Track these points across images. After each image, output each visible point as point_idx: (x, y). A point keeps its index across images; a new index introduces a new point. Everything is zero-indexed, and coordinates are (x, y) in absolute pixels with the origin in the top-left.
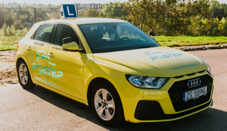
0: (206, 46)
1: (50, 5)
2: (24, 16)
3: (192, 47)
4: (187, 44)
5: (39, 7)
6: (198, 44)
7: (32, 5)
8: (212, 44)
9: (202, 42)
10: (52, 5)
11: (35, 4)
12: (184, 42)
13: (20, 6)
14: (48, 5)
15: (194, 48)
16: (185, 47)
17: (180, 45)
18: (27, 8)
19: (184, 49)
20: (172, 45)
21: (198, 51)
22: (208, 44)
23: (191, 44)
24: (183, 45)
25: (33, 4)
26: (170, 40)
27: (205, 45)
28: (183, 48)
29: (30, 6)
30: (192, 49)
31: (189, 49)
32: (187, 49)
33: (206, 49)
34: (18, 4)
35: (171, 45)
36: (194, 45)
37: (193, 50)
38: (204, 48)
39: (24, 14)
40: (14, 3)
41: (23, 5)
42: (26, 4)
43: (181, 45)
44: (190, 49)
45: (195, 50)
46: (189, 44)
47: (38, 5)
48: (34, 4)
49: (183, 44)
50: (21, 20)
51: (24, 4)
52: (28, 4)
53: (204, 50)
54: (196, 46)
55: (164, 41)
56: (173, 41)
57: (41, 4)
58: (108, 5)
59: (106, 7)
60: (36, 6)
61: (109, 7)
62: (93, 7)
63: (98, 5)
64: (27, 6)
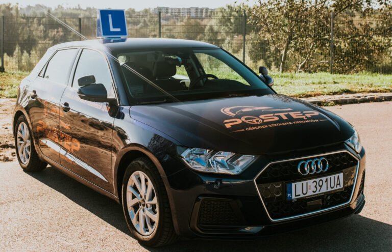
2: (58, 32)
3: (376, 95)
4: (369, 89)
5: (87, 14)
6: (389, 90)
7: (73, 9)
11: (79, 9)
12: (363, 85)
13: (49, 12)
15: (381, 97)
16: (365, 94)
17: (354, 90)
18: (65, 15)
19: (362, 98)
20: (339, 90)
21: (388, 102)
23: (377, 88)
24: (361, 91)
25: (75, 8)
26: (336, 81)
28: (360, 97)
29: (70, 12)
30: (377, 98)
31: (371, 98)
32: (367, 98)
34: (45, 7)
35: (337, 91)
36: (381, 92)
37: (379, 100)
39: (58, 29)
40: (39, 6)
41: (56, 9)
42: (62, 7)
43: (357, 90)
44: (374, 98)
45: (383, 101)
46: (372, 89)
47: (84, 10)
48: (77, 8)
49: (360, 88)
50: (52, 40)
51: (57, 7)
52: (65, 8)
54: (385, 92)
55: (325, 83)
56: (342, 82)
57: (92, 8)
58: (223, 11)
59: (220, 15)
60: (82, 12)
61: (226, 15)
62: (193, 14)
63: (204, 11)
64: (64, 11)
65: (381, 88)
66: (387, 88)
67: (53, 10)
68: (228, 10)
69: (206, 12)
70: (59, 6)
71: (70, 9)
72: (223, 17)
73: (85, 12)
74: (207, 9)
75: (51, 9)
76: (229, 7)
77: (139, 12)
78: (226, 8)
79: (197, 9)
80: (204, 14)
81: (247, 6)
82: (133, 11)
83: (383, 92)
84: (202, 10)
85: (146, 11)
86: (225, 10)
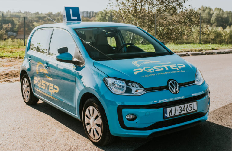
0: (189, 53)
1: (37, 13)
2: (8, 26)
5: (25, 15)
7: (17, 13)
8: (196, 51)
9: (187, 49)
10: (40, 13)
11: (20, 12)
13: (3, 14)
14: (34, 13)
18: (12, 16)
22: (191, 51)
25: (18, 12)
27: (188, 51)
29: (15, 14)
33: (189, 55)
36: (177, 52)
38: (187, 55)
39: (8, 24)
41: (7, 13)
42: (10, 11)
47: (23, 13)
48: (19, 12)
50: (5, 30)
52: (12, 12)
53: (187, 56)
54: (180, 52)
57: (27, 12)
58: (102, 13)
59: (100, 15)
60: (22, 14)
61: (103, 16)
62: (85, 15)
63: (91, 13)
64: (11, 14)
65: (178, 51)
66: (181, 50)
67: (5, 13)
68: (104, 13)
69: (93, 14)
70: (8, 11)
71: (15, 12)
72: (102, 16)
73: (24, 14)
74: (93, 12)
75: (4, 12)
76: (105, 11)
77: (55, 14)
78: (103, 11)
79: (87, 12)
80: (91, 15)
81: (115, 10)
82: (51, 14)
83: (179, 52)
84: (90, 13)
85: (59, 14)
86: (103, 13)
